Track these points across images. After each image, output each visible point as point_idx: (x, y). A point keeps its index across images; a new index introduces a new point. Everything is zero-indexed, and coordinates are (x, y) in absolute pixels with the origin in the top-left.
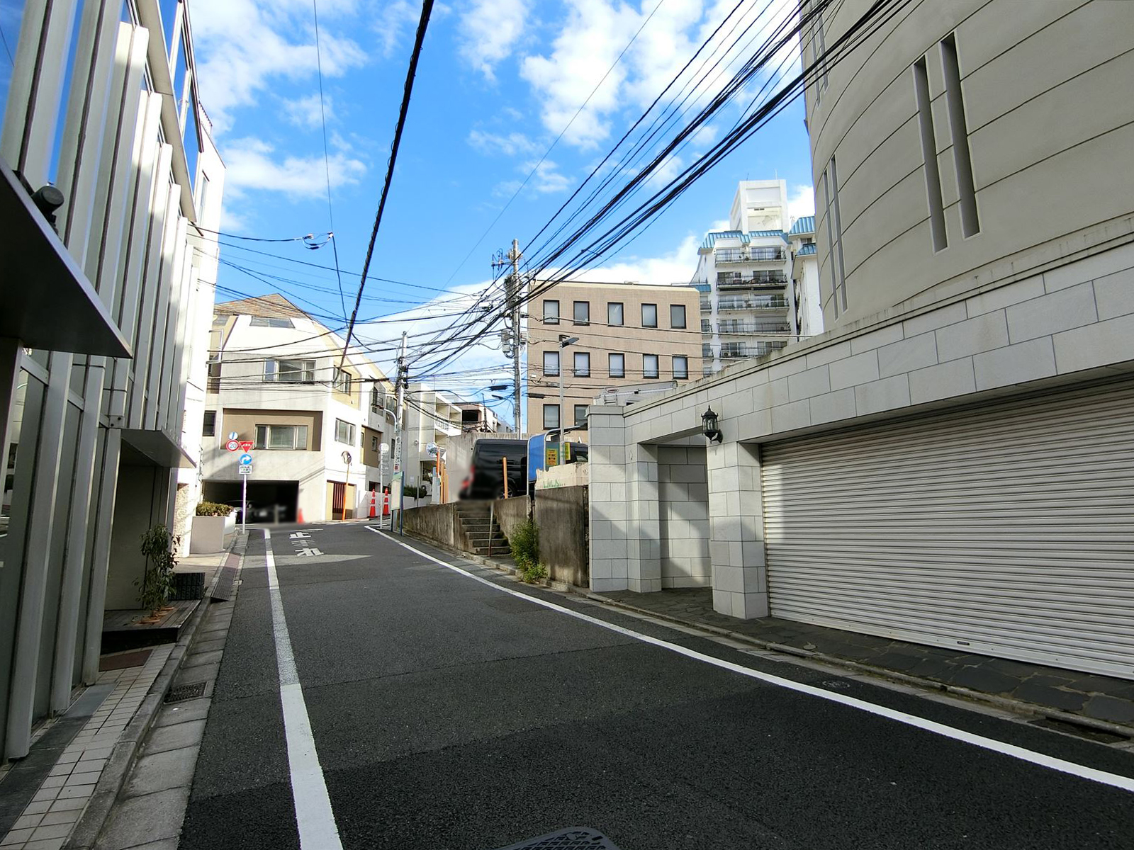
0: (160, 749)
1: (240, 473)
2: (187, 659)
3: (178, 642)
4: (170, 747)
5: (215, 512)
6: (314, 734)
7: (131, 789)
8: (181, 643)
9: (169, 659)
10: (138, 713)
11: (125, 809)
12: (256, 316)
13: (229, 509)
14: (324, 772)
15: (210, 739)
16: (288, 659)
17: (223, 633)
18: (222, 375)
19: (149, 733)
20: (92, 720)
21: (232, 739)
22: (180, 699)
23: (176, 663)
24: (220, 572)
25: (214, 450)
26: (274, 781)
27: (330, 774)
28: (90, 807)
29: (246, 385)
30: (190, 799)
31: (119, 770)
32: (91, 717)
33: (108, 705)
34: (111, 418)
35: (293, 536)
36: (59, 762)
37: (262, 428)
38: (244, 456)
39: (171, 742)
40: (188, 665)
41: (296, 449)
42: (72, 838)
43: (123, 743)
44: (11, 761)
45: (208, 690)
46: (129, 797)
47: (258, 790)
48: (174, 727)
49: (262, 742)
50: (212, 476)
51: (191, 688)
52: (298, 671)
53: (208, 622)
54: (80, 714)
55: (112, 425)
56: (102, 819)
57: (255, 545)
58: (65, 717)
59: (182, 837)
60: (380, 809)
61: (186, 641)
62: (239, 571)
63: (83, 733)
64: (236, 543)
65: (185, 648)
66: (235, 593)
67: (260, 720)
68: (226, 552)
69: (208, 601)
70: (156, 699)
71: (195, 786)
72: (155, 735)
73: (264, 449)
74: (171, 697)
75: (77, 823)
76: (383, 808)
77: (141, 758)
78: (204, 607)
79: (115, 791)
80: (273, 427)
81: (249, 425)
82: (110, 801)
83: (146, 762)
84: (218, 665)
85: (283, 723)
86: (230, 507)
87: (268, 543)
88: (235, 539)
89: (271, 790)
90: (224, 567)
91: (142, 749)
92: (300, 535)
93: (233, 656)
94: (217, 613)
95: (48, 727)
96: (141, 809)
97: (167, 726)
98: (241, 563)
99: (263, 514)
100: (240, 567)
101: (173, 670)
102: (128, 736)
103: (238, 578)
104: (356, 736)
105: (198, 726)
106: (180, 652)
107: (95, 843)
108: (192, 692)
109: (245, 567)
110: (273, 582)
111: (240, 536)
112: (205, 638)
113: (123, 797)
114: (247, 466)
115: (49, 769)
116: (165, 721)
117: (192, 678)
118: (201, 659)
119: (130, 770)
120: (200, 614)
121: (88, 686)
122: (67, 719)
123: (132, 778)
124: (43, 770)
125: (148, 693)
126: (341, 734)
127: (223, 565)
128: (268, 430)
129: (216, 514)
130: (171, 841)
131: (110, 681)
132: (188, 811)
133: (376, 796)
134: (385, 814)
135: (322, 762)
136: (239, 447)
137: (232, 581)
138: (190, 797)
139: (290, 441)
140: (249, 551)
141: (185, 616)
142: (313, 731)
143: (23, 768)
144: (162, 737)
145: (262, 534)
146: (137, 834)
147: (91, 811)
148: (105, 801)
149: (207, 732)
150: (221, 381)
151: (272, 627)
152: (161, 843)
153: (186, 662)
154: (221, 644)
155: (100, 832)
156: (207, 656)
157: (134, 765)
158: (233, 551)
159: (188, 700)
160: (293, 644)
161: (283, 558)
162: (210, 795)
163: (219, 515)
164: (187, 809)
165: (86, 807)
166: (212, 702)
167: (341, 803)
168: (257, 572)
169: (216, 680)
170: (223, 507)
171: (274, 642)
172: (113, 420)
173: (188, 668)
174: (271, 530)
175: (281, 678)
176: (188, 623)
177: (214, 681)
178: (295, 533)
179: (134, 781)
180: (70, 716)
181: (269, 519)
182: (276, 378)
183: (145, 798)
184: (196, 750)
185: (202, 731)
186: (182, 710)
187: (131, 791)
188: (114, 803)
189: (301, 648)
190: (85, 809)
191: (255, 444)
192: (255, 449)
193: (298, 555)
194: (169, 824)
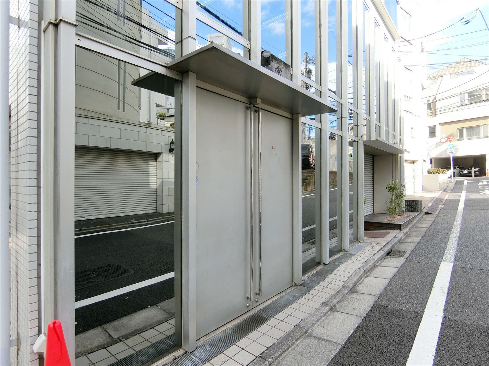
0: (374, 276)
1: (448, 153)
2: (405, 239)
3: (402, 230)
4: (379, 276)
5: (437, 172)
6: (448, 294)
7: (357, 289)
8: (402, 231)
9: (395, 237)
10: (371, 258)
11: (352, 296)
12: (452, 74)
13: (444, 171)
14: (445, 317)
15: (396, 278)
16: (452, 248)
17: (425, 229)
18: (437, 107)
19: (374, 267)
20: (355, 256)
21: (406, 281)
22: (393, 256)
23: (396, 240)
24: (434, 200)
25: (437, 144)
26: (415, 311)
27: (447, 319)
28: (339, 290)
29: (449, 109)
30: (375, 303)
31: (355, 279)
32: (355, 255)
33: (363, 251)
34: (359, 137)
35: (480, 184)
36: (337, 269)
37: (461, 130)
38: (450, 145)
39: (380, 274)
40: (404, 241)
41: (483, 138)
42: (328, 300)
43: (360, 269)
44: (324, 264)
45: (407, 255)
46: (355, 292)
47: (405, 311)
48: (385, 267)
49: (419, 288)
50: (437, 156)
51: (400, 252)
52: (456, 256)
53: (421, 223)
54: (352, 253)
55: (359, 140)
56: (341, 297)
57: (458, 187)
58: (347, 253)
59: (365, 318)
60: (467, 355)
61: (405, 230)
62: (444, 200)
63: (349, 260)
64: (448, 186)
65: (403, 234)
66: (438, 211)
67: (423, 276)
68: (440, 191)
69: (423, 213)
70: (382, 253)
71: (380, 297)
72: (376, 269)
73: (463, 140)
74: (389, 254)
75: (332, 295)
76: (470, 356)
77: (366, 277)
78: (420, 216)
79: (350, 287)
80: (468, 128)
81: (454, 129)
82: (346, 291)
83: (367, 279)
84: (416, 244)
85: (434, 282)
86: (445, 170)
87: (465, 187)
88: (447, 185)
89: (411, 314)
90: (437, 198)
91: (368, 273)
92: (485, 183)
93: (425, 241)
94: (427, 219)
95: (340, 255)
96: (356, 299)
97: (383, 266)
98: (447, 196)
99: (465, 172)
100: (446, 198)
101: (394, 242)
102: (362, 266)
103: (443, 204)
104: (473, 303)
105: (395, 270)
106: (400, 235)
107: (335, 305)
108: (400, 254)
109: (449, 198)
110: (461, 207)
111: (450, 183)
112: (416, 230)
113: (353, 290)
114: (451, 149)
115: (333, 271)
116: (383, 264)
117: (402, 248)
118: (410, 240)
119: (360, 280)
120: (417, 219)
121: (360, 242)
122: (347, 254)
123: (360, 284)
124: (332, 271)
125: (379, 250)
126: (464, 299)
127: (437, 197)
128: (465, 130)
129: (438, 173)
130: (360, 318)
131: (368, 242)
132: (372, 308)
133: (469, 346)
134: (470, 361)
135: (445, 311)
136: (446, 141)
137: (439, 205)
138: (376, 301)
139: (478, 134)
140: (453, 191)
141: (408, 219)
142: (448, 292)
143: (326, 267)
144: (378, 271)
145: (462, 182)
146: (350, 308)
147: (339, 293)
148: (345, 290)
149: (396, 275)
150: (437, 110)
151: (451, 230)
152: (356, 317)
153: (403, 240)
154: (421, 234)
155: (339, 302)
156: (413, 239)
157: (363, 279)
158: (445, 190)
159: (396, 257)
160: (459, 241)
161: (471, 195)
162: (384, 304)
163: (439, 174)
164: (372, 307)
165: (338, 290)
166: (406, 261)
167: (444, 339)
168: (454, 201)
169: (412, 251)
170: (441, 170)
171: (449, 238)
172: (359, 138)
173: (403, 243)
174: (468, 180)
175: (444, 258)
176: (409, 222)
177: (411, 251)
178: (482, 182)
179: (360, 286)
180: (349, 253)
181: (469, 175)
182: (467, 102)
183: (360, 295)
184: (388, 281)
185: (394, 273)
186: (392, 261)
187: (357, 290)
188: (349, 292)
189: (462, 244)
190: (337, 291)
191: (458, 138)
192: (458, 140)
193: (481, 194)
194: (363, 310)
